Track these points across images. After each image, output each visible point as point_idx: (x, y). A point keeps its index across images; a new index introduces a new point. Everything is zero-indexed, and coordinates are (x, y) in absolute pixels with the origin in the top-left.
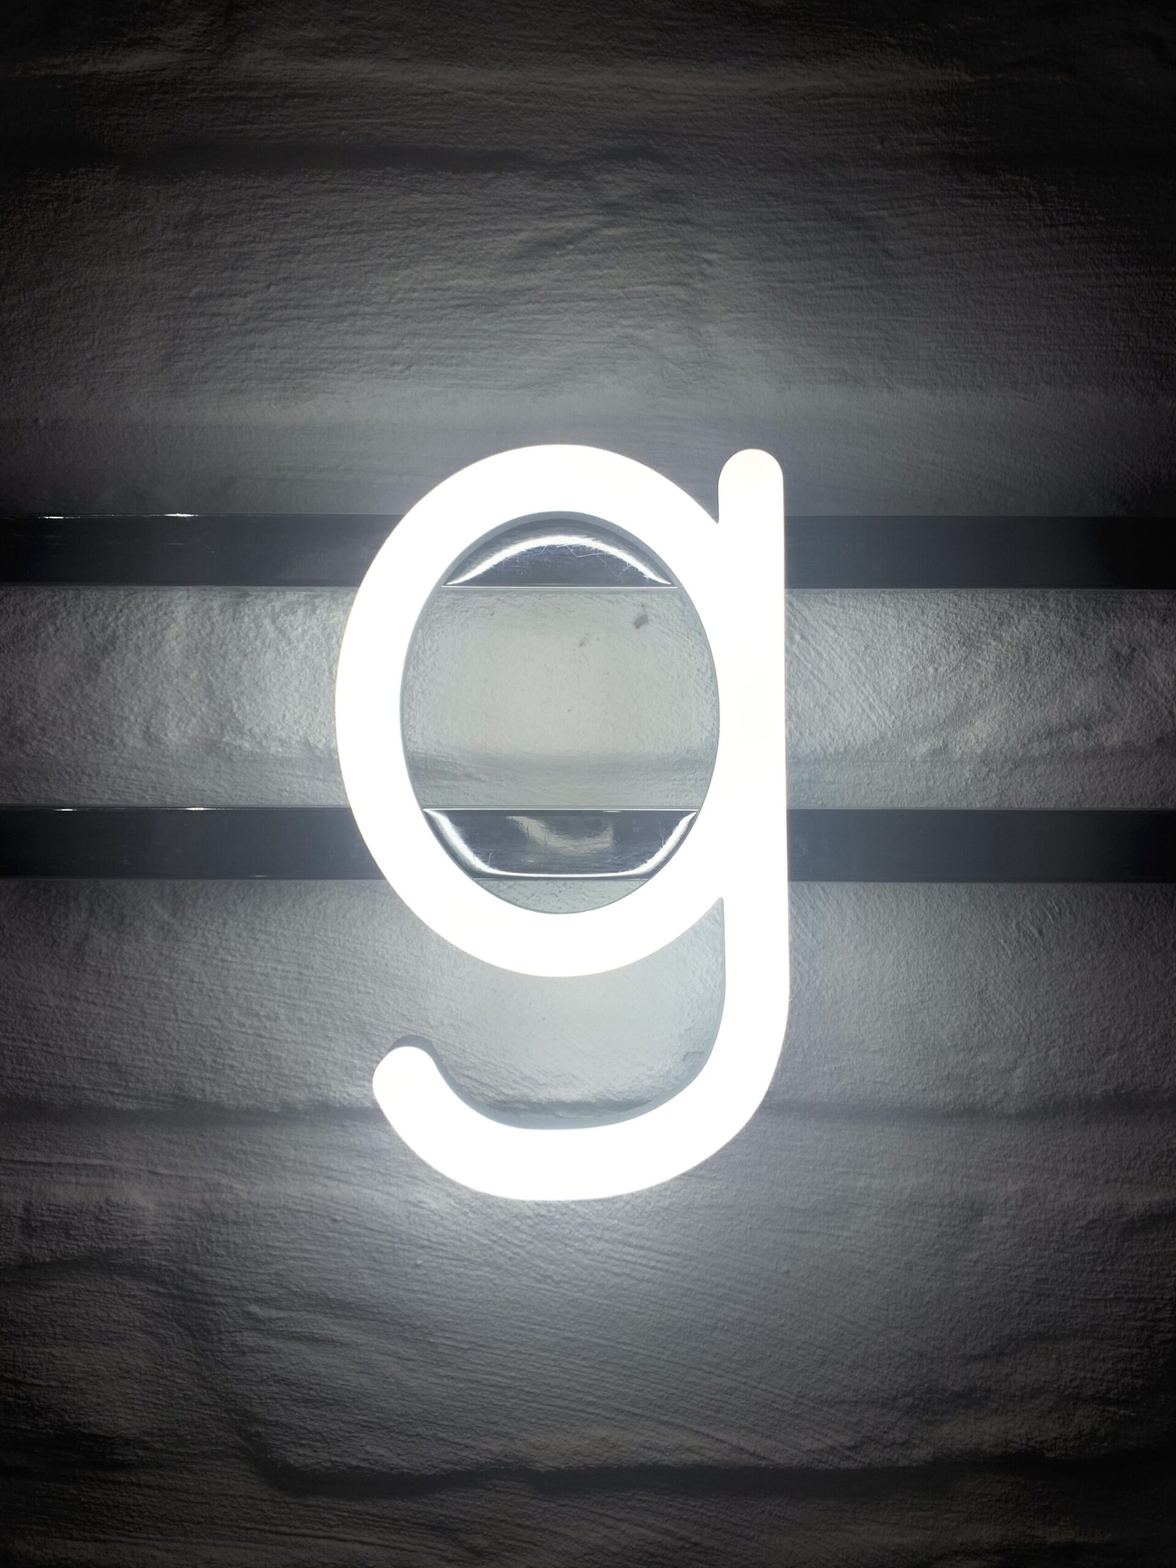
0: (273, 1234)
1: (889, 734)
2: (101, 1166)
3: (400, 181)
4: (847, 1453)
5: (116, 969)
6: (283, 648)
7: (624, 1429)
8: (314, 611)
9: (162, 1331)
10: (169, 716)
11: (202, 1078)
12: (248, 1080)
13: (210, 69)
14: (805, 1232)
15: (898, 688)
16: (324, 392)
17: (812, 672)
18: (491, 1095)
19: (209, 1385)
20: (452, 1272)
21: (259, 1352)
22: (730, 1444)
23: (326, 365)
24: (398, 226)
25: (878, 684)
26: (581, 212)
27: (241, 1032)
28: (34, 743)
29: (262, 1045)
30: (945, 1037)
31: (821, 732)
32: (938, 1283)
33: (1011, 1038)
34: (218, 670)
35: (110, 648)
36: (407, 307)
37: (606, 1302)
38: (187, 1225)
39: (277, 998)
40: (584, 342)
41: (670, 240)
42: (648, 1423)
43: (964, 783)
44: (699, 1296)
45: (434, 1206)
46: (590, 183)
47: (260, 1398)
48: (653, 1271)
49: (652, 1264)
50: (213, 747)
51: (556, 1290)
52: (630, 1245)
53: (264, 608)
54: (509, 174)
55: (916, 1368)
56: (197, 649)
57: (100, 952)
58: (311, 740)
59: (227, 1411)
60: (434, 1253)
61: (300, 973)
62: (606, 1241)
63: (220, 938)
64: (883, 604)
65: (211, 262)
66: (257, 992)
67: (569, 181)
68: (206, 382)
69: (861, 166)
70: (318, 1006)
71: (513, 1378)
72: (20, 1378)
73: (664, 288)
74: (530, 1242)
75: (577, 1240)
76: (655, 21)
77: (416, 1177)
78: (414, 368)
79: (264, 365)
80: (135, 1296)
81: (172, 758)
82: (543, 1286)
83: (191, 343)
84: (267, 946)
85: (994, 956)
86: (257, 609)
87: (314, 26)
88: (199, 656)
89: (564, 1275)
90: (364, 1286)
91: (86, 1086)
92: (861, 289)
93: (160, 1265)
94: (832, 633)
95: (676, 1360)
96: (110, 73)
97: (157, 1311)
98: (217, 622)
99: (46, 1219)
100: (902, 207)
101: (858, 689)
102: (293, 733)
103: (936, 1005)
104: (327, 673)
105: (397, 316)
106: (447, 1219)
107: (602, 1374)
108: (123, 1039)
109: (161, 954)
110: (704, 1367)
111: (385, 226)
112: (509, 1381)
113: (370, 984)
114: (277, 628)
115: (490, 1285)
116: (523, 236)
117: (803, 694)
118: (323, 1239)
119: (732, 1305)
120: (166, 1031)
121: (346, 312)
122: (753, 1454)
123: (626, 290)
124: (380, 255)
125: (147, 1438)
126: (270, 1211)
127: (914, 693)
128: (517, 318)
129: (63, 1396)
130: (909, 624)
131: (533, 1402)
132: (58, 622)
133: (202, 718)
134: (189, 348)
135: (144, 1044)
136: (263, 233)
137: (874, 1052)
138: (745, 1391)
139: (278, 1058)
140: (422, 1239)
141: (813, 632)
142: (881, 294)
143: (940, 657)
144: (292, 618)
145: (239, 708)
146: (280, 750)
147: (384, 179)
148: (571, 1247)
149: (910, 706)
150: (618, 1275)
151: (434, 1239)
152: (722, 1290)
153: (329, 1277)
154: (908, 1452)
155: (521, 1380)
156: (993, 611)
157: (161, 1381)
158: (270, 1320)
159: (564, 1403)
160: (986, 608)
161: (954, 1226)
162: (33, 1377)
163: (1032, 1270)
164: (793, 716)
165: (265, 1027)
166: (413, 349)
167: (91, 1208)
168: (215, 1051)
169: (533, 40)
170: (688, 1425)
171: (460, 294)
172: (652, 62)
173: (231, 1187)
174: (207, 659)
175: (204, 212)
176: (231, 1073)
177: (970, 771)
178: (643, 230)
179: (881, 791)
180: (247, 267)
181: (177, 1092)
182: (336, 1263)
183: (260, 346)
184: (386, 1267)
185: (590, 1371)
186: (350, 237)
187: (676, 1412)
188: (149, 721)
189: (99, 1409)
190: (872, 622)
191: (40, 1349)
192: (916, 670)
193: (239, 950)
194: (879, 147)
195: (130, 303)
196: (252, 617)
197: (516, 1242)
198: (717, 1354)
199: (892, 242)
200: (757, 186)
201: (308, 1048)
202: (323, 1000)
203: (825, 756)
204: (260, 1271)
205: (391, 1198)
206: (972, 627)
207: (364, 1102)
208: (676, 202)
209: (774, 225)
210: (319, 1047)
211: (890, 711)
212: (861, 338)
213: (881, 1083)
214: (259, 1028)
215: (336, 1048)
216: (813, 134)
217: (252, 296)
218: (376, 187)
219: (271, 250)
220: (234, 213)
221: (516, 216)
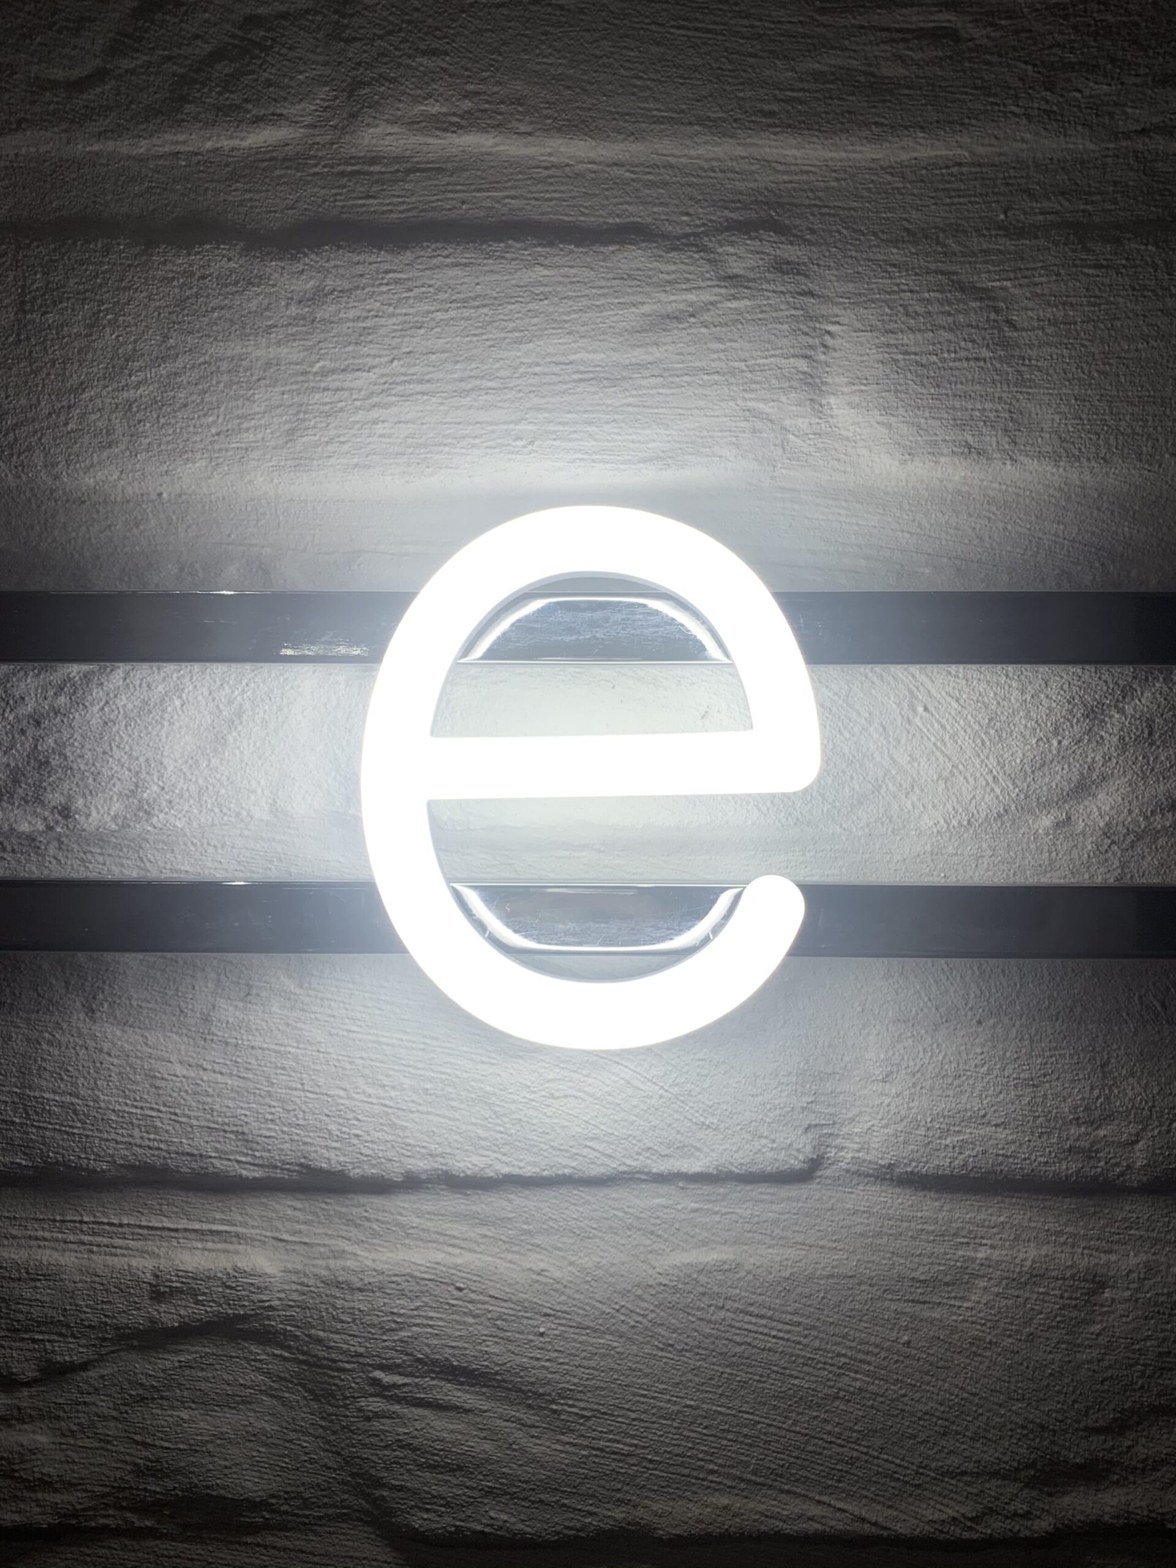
0: (398, 1302)
1: (1013, 808)
2: (226, 1232)
3: (523, 255)
4: (969, 1524)
5: (242, 1039)
7: (746, 1497)
9: (287, 1395)
10: (296, 789)
11: (326, 1147)
12: (373, 1150)
13: (332, 144)
14: (924, 1303)
15: (1021, 761)
16: (447, 467)
17: (935, 745)
18: (614, 1166)
19: (334, 1449)
20: (575, 1341)
21: (384, 1417)
22: (852, 1514)
23: (449, 441)
24: (520, 299)
25: (1002, 756)
26: (704, 284)
27: (367, 1102)
28: (161, 816)
29: (387, 1114)
30: (1067, 1110)
31: (945, 805)
32: (1060, 1356)
33: (1133, 1111)
34: (343, 743)
35: (237, 722)
36: (530, 381)
37: (728, 1370)
38: (312, 1291)
39: (403, 1068)
40: (706, 416)
41: (793, 312)
42: (770, 1492)
43: (1086, 855)
44: (820, 1365)
45: (557, 1274)
46: (712, 255)
47: (384, 1463)
48: (774, 1341)
49: (774, 1333)
50: (339, 819)
51: (677, 1358)
52: (751, 1314)
54: (633, 247)
55: (1038, 1440)
56: (323, 722)
57: (228, 1022)
59: (353, 1475)
60: (557, 1321)
62: (728, 1310)
63: (347, 1009)
64: (1007, 676)
65: (334, 337)
66: (383, 1062)
67: (692, 253)
68: (329, 457)
69: (984, 235)
70: (443, 1077)
71: (636, 1446)
72: (148, 1441)
73: (787, 361)
75: (699, 1309)
76: (777, 92)
77: (538, 1246)
78: (537, 443)
79: (388, 440)
80: (260, 1361)
81: (297, 829)
82: (664, 1354)
83: (315, 417)
85: (1116, 1028)
87: (437, 101)
88: (325, 730)
89: (686, 1344)
90: (487, 1353)
91: (213, 1155)
92: (985, 360)
93: (285, 1330)
94: (955, 705)
95: (798, 1429)
96: (233, 149)
97: (283, 1375)
98: (343, 695)
99: (175, 1285)
100: (1025, 277)
101: (982, 761)
103: (1058, 1078)
105: (519, 391)
106: (570, 1287)
107: (724, 1442)
108: (250, 1109)
109: (288, 1024)
110: (825, 1436)
111: (508, 300)
112: (632, 1449)
113: (493, 1055)
115: (612, 1352)
116: (646, 309)
117: (926, 767)
118: (447, 1307)
119: (852, 1375)
120: (292, 1101)
121: (470, 386)
122: (875, 1524)
123: (749, 363)
124: (503, 329)
125: (273, 1501)
126: (394, 1279)
127: (1038, 766)
128: (640, 392)
129: (192, 1459)
130: (1032, 697)
131: (656, 1469)
132: (184, 696)
134: (312, 423)
135: (271, 1113)
136: (386, 307)
137: (996, 1126)
138: (866, 1461)
139: (404, 1128)
140: (545, 1307)
141: (936, 704)
142: (1005, 366)
143: (1063, 730)
147: (507, 252)
148: (693, 1315)
149: (1033, 779)
150: (740, 1344)
151: (558, 1308)
152: (843, 1360)
153: (454, 1344)
154: (1030, 1523)
155: (644, 1448)
156: (1117, 683)
157: (287, 1445)
158: (394, 1386)
159: (686, 1471)
160: (1110, 681)
161: (1076, 1299)
162: (162, 1439)
163: (1155, 1343)
164: (916, 789)
165: (391, 1098)
166: (536, 424)
167: (220, 1275)
168: (341, 1121)
169: (655, 113)
170: (811, 1495)
171: (582, 369)
172: (775, 134)
173: (355, 1254)
175: (328, 288)
176: (355, 1141)
177: (1092, 843)
178: (765, 302)
180: (371, 342)
181: (303, 1160)
182: (459, 1330)
183: (383, 421)
184: (509, 1334)
185: (711, 1439)
186: (472, 311)
187: (797, 1481)
188: (276, 795)
189: (227, 1471)
190: (995, 694)
191: (169, 1412)
192: (1040, 743)
193: (365, 1021)
194: (1002, 217)
195: (255, 378)
197: (638, 1310)
198: (838, 1424)
199: (1015, 313)
200: (879, 257)
201: (430, 1117)
202: (448, 1071)
203: (948, 828)
204: (385, 1338)
205: (514, 1267)
206: (1095, 700)
207: (488, 1171)
208: (799, 274)
209: (896, 297)
210: (444, 1117)
211: (1014, 783)
212: (984, 410)
213: (1003, 1155)
214: (384, 1098)
215: (460, 1117)
216: (936, 204)
217: (375, 370)
218: (498, 261)
219: (394, 325)
220: (357, 288)
221: (638, 289)
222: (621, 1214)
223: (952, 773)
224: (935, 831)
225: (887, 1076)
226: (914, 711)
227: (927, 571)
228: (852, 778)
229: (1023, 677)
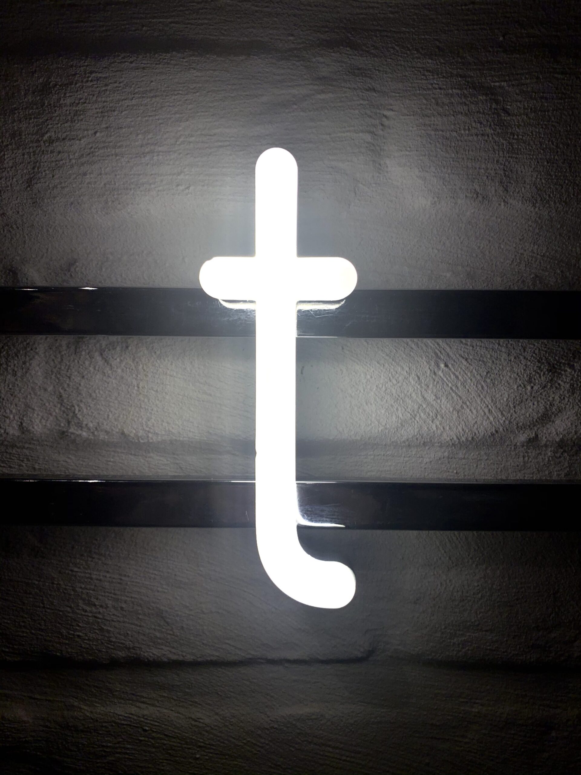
0: (106, 739)
1: (501, 429)
3: (182, 62)
5: (4, 575)
6: (107, 372)
8: (127, 347)
10: (35, 415)
11: (60, 643)
12: (90, 645)
14: (439, 739)
15: (507, 400)
16: (132, 204)
17: (451, 388)
18: (243, 655)
20: (219, 763)
23: (133, 186)
24: (180, 92)
25: (495, 396)
26: (302, 83)
27: (85, 615)
29: (98, 623)
30: (531, 621)
31: (457, 427)
33: (573, 622)
34: (66, 386)
36: (187, 147)
38: (53, 731)
39: (107, 594)
41: (362, 102)
43: (547, 459)
45: (207, 721)
46: (308, 63)
48: (344, 763)
49: (344, 758)
50: (63, 434)
52: (329, 746)
53: (95, 345)
54: (255, 57)
56: (52, 371)
58: (126, 431)
60: (207, 751)
61: (121, 579)
62: (315, 744)
63: (70, 557)
64: (499, 344)
65: (57, 116)
66: (94, 590)
67: (295, 62)
68: (55, 197)
69: (489, 51)
70: (133, 600)
73: (357, 135)
74: (267, 744)
75: (297, 743)
77: (196, 702)
78: (191, 188)
79: (93, 186)
81: (38, 441)
83: (45, 171)
84: (100, 562)
85: (564, 570)
86: (90, 346)
88: (53, 377)
89: (289, 765)
90: (163, 770)
92: (488, 136)
93: (36, 754)
94: (465, 363)
98: (65, 354)
100: (516, 80)
101: (482, 399)
102: (114, 427)
103: (526, 601)
104: (136, 388)
105: (180, 154)
106: (216, 729)
108: (10, 619)
109: (33, 566)
111: (172, 93)
113: (164, 586)
114: (103, 358)
115: (242, 770)
116: (265, 99)
117: (446, 402)
118: (138, 741)
120: (37, 614)
121: (147, 150)
123: (332, 136)
124: (169, 112)
126: (104, 724)
127: (518, 403)
130: (515, 358)
133: (56, 417)
134: (44, 173)
135: (24, 622)
136: (91, 96)
137: (486, 631)
139: (108, 631)
140: (200, 742)
141: (453, 362)
142: (501, 139)
143: (535, 379)
144: (113, 352)
145: (79, 411)
146: (106, 437)
147: (171, 60)
148: (293, 747)
149: (515, 411)
150: (322, 765)
151: (207, 743)
153: (142, 765)
156: (570, 350)
160: (565, 347)
161: (534, 737)
164: (439, 416)
165: (100, 613)
166: (191, 175)
168: (69, 627)
171: (222, 139)
173: (81, 708)
174: (58, 379)
175: (51, 84)
177: (551, 451)
178: (343, 95)
179: (494, 464)
180: (81, 120)
181: (45, 651)
182: (146, 756)
183: (90, 174)
184: (177, 758)
186: (149, 100)
188: (22, 419)
190: (491, 356)
192: (520, 388)
193: (82, 565)
194: (501, 39)
196: (87, 351)
197: (258, 744)
199: (509, 104)
200: (419, 65)
201: (127, 625)
202: (136, 596)
203: (459, 442)
204: (98, 761)
205: (181, 716)
206: (555, 360)
207: (163, 658)
208: (366, 76)
209: (430, 92)
210: (134, 624)
211: (502, 414)
212: (487, 169)
213: (490, 649)
214: (96, 613)
215: (145, 625)
216: (458, 30)
217: (85, 139)
218: (166, 66)
219: (96, 109)
220: (71, 84)
221: (259, 86)
222: (248, 683)
223: (462, 407)
224: (451, 444)
225: (417, 600)
226: (438, 366)
227: (448, 275)
228: (397, 409)
229: (509, 346)
